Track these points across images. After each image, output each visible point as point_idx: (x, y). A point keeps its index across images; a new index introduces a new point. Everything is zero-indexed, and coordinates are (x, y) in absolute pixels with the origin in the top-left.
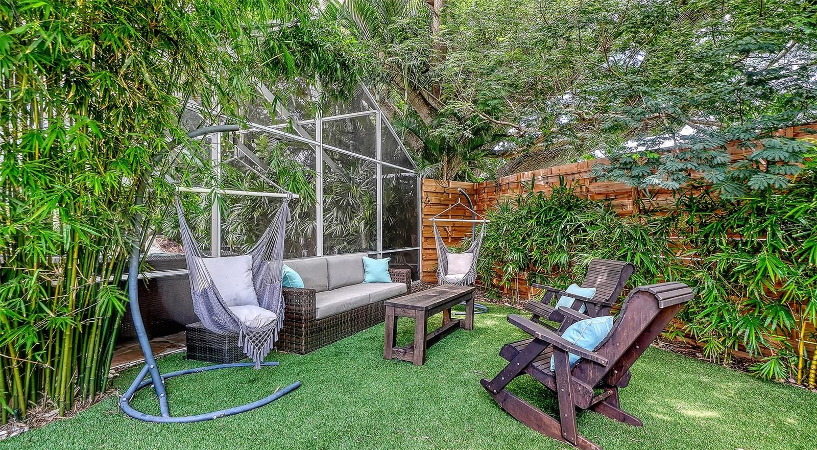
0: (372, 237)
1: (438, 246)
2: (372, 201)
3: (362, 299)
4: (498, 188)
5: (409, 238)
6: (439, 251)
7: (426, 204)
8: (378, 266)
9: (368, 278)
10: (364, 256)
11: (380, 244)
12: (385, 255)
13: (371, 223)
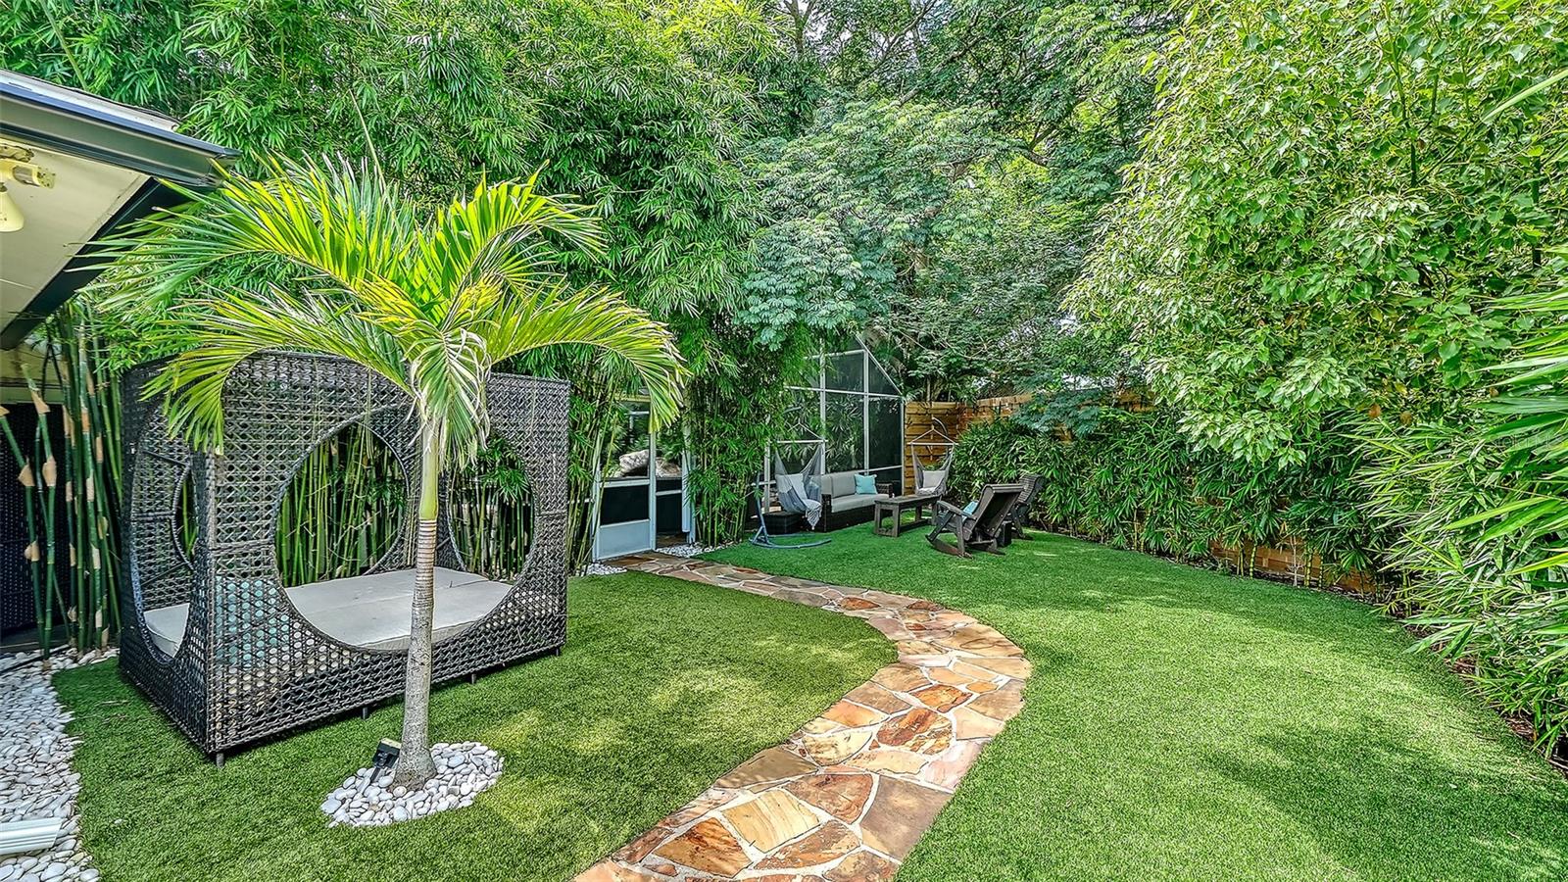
0: (860, 457)
1: (914, 465)
2: (861, 429)
3: (858, 503)
4: (976, 410)
5: (892, 457)
6: (915, 468)
7: (909, 425)
8: (867, 481)
9: (859, 490)
10: (856, 474)
11: (867, 464)
12: (871, 473)
13: (860, 446)
